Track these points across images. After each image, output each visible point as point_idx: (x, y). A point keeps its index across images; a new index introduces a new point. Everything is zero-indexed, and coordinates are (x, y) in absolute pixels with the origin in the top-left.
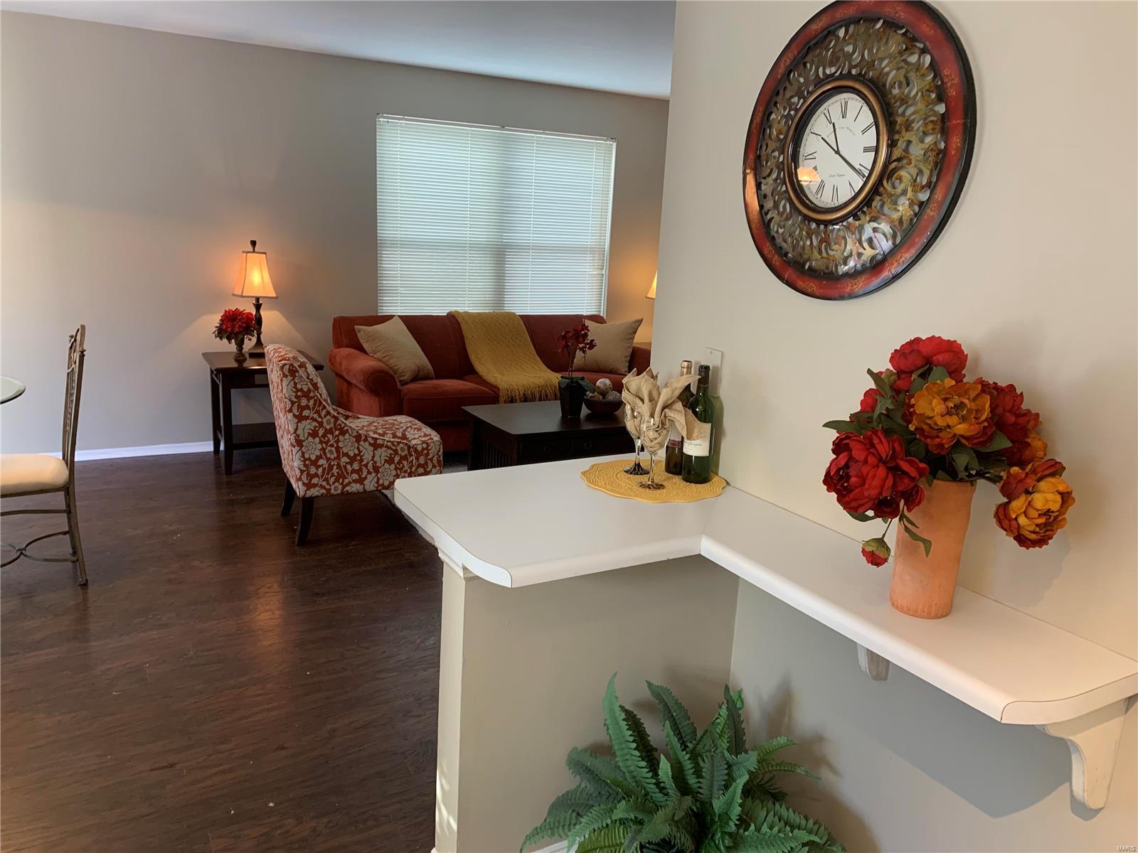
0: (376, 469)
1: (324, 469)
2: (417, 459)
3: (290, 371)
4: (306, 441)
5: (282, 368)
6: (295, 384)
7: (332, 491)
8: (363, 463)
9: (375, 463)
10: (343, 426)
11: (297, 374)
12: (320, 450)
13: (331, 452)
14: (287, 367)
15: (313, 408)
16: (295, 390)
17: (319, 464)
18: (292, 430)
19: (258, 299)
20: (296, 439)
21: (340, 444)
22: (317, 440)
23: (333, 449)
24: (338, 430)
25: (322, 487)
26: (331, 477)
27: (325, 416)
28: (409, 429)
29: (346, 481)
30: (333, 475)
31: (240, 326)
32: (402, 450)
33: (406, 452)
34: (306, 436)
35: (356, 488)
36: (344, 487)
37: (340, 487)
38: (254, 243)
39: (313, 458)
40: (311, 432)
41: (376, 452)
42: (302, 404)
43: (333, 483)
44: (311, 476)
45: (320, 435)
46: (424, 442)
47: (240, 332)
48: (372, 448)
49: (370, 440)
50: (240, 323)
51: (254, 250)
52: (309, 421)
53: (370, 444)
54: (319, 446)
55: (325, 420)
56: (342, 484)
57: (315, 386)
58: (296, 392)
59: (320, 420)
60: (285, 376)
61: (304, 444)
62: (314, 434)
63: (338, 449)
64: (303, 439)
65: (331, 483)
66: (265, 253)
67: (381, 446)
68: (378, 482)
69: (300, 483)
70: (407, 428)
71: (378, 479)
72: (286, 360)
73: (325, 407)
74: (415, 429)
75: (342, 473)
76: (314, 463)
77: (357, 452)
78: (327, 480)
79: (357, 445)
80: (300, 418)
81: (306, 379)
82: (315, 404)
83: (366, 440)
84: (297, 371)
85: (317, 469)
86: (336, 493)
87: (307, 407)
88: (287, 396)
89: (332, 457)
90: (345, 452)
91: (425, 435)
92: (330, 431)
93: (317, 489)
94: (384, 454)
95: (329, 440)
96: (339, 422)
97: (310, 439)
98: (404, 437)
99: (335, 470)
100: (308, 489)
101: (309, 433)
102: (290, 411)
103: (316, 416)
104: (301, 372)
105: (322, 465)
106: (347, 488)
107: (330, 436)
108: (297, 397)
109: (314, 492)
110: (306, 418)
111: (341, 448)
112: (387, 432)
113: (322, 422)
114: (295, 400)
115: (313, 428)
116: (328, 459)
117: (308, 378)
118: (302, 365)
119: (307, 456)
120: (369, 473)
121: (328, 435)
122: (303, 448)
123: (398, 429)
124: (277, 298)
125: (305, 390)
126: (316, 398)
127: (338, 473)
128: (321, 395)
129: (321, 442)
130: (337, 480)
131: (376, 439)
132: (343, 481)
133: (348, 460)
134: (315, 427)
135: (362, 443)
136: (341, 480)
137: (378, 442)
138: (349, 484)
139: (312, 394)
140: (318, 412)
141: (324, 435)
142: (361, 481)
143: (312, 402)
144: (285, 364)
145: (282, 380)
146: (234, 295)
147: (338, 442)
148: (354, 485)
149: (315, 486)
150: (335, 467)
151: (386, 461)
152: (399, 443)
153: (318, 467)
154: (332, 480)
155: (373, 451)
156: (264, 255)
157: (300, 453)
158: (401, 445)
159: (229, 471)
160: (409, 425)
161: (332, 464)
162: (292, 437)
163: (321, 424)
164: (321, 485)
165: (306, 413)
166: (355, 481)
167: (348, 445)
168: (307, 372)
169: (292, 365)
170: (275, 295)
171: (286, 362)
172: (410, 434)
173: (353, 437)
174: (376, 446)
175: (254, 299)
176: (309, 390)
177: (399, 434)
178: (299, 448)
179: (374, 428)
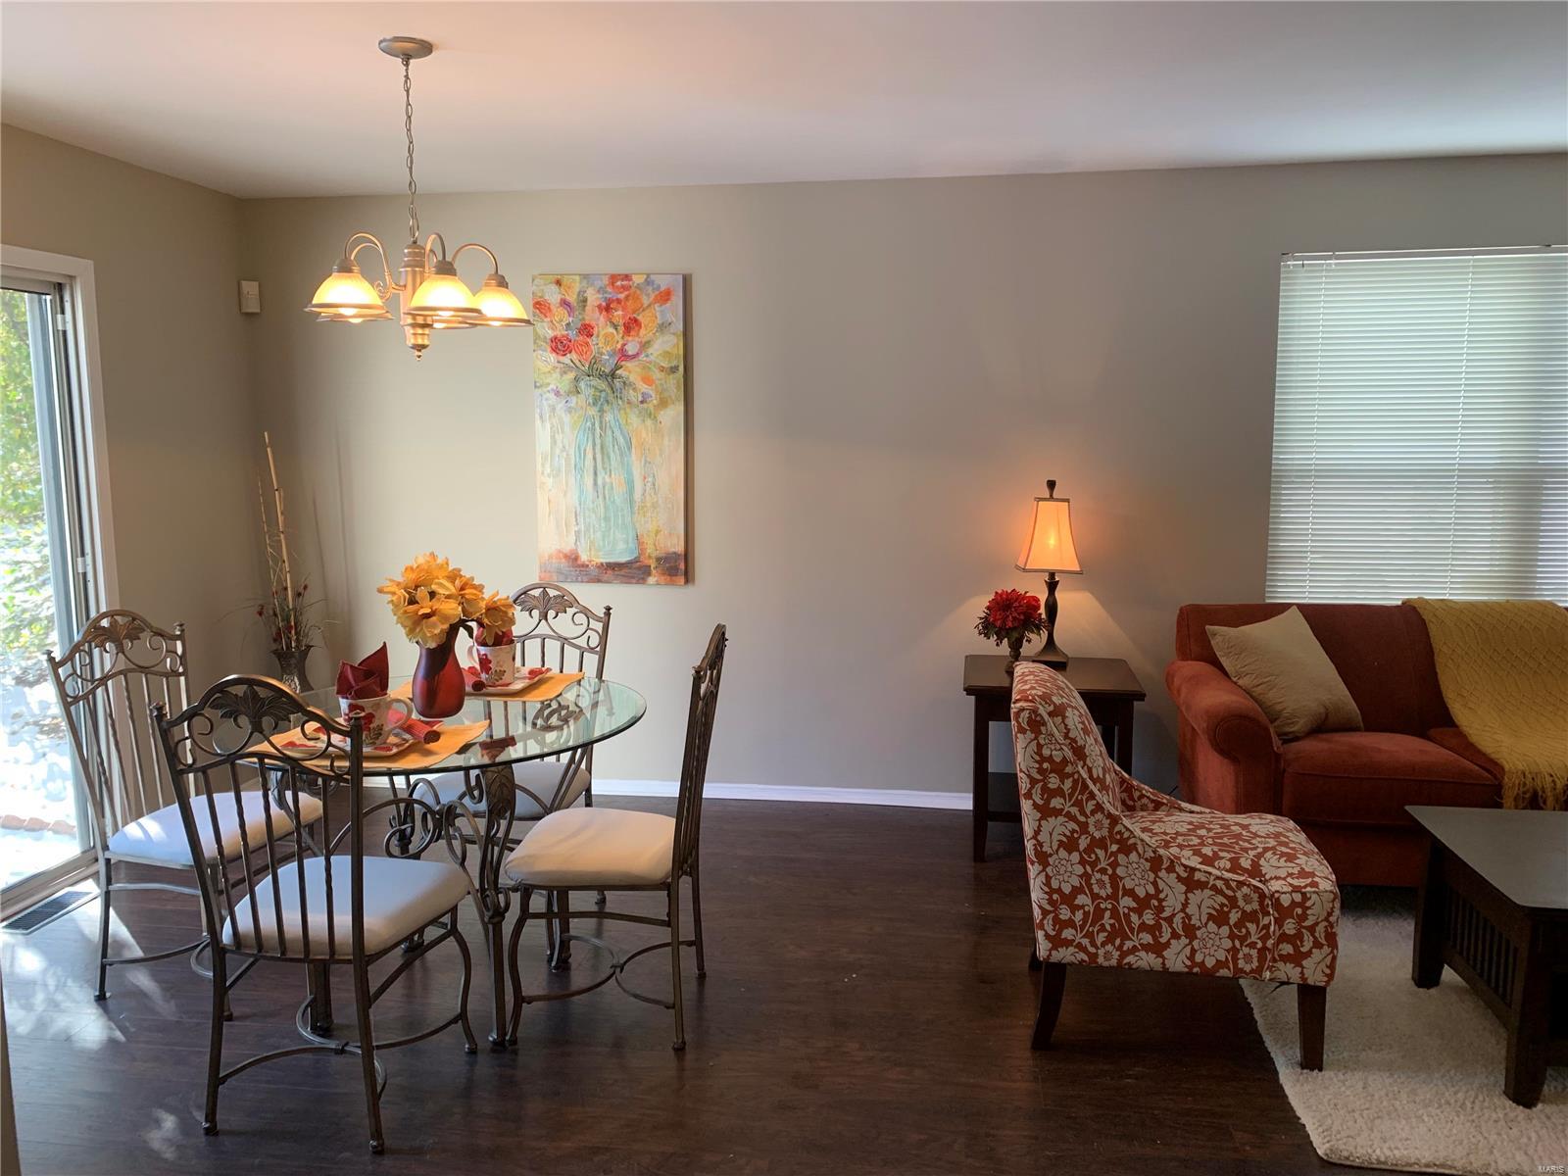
0: (1190, 931)
1: (1086, 914)
2: (1279, 922)
3: (1030, 722)
7: (1101, 960)
8: (1164, 915)
9: (1189, 917)
10: (1126, 835)
11: (1043, 729)
12: (1081, 876)
13: (1101, 883)
14: (1025, 714)
15: (1071, 796)
16: (1038, 758)
19: (1052, 575)
20: (1036, 849)
23: (1106, 878)
24: (1118, 842)
25: (1080, 947)
27: (1093, 812)
28: (1269, 855)
29: (1128, 944)
30: (1103, 929)
31: (1014, 618)
32: (1247, 899)
33: (1255, 906)
34: (1055, 847)
35: (1146, 960)
36: (1123, 955)
37: (1116, 954)
38: (1051, 485)
39: (1067, 889)
40: (1065, 839)
41: (1190, 895)
43: (1103, 944)
45: (1081, 848)
46: (1296, 889)
47: (1014, 629)
48: (1184, 888)
49: (1180, 870)
50: (1016, 615)
51: (1051, 496)
52: (1061, 819)
53: (1179, 878)
55: (1091, 821)
56: (1120, 948)
57: (1080, 753)
58: (1040, 763)
59: (1082, 819)
61: (1051, 860)
62: (1070, 845)
65: (1099, 945)
66: (1067, 501)
67: (1202, 885)
68: (1191, 958)
70: (1266, 850)
71: (1193, 951)
72: (1027, 700)
73: (1092, 796)
74: (1283, 855)
75: (1121, 924)
76: (1068, 899)
77: (1152, 891)
78: (1090, 936)
79: (1152, 876)
82: (1074, 788)
83: (1171, 869)
84: (1044, 724)
85: (1073, 913)
86: (1106, 964)
87: (1059, 792)
89: (1103, 893)
91: (1303, 874)
92: (1102, 843)
93: (1071, 949)
94: (1208, 902)
96: (1118, 828)
98: (1255, 871)
99: (1107, 920)
100: (1055, 947)
103: (1074, 810)
105: (1082, 907)
106: (1130, 959)
107: (1100, 853)
108: (1041, 771)
109: (1065, 955)
110: (1057, 812)
111: (1121, 879)
112: (1222, 854)
113: (1086, 824)
114: (1039, 777)
115: (1068, 834)
116: (1095, 897)
117: (1066, 736)
118: (1058, 712)
119: (1055, 884)
120: (1175, 935)
122: (1049, 869)
123: (1246, 850)
124: (1080, 573)
125: (1058, 760)
126: (1076, 776)
127: (1112, 925)
128: (1090, 770)
130: (1109, 940)
131: (1193, 870)
135: (1163, 874)
136: (1118, 942)
137: (1197, 876)
138: (1134, 950)
139: (1069, 769)
140: (1078, 804)
142: (1158, 949)
143: (1068, 783)
144: (1022, 709)
147: (1115, 865)
148: (1143, 954)
149: (1068, 943)
150: (1107, 914)
151: (1210, 917)
152: (1241, 884)
153: (1074, 908)
154: (1101, 938)
155: (1186, 893)
156: (1067, 504)
157: (1042, 877)
158: (1245, 890)
160: (1272, 843)
161: (1102, 906)
163: (1084, 828)
165: (1056, 803)
166: (1146, 948)
167: (1134, 875)
168: (1066, 725)
169: (1034, 711)
172: (1271, 865)
173: (1146, 860)
174: (1191, 883)
175: (1047, 574)
176: (1065, 762)
177: (1246, 863)
178: (1041, 868)
179: (1196, 841)
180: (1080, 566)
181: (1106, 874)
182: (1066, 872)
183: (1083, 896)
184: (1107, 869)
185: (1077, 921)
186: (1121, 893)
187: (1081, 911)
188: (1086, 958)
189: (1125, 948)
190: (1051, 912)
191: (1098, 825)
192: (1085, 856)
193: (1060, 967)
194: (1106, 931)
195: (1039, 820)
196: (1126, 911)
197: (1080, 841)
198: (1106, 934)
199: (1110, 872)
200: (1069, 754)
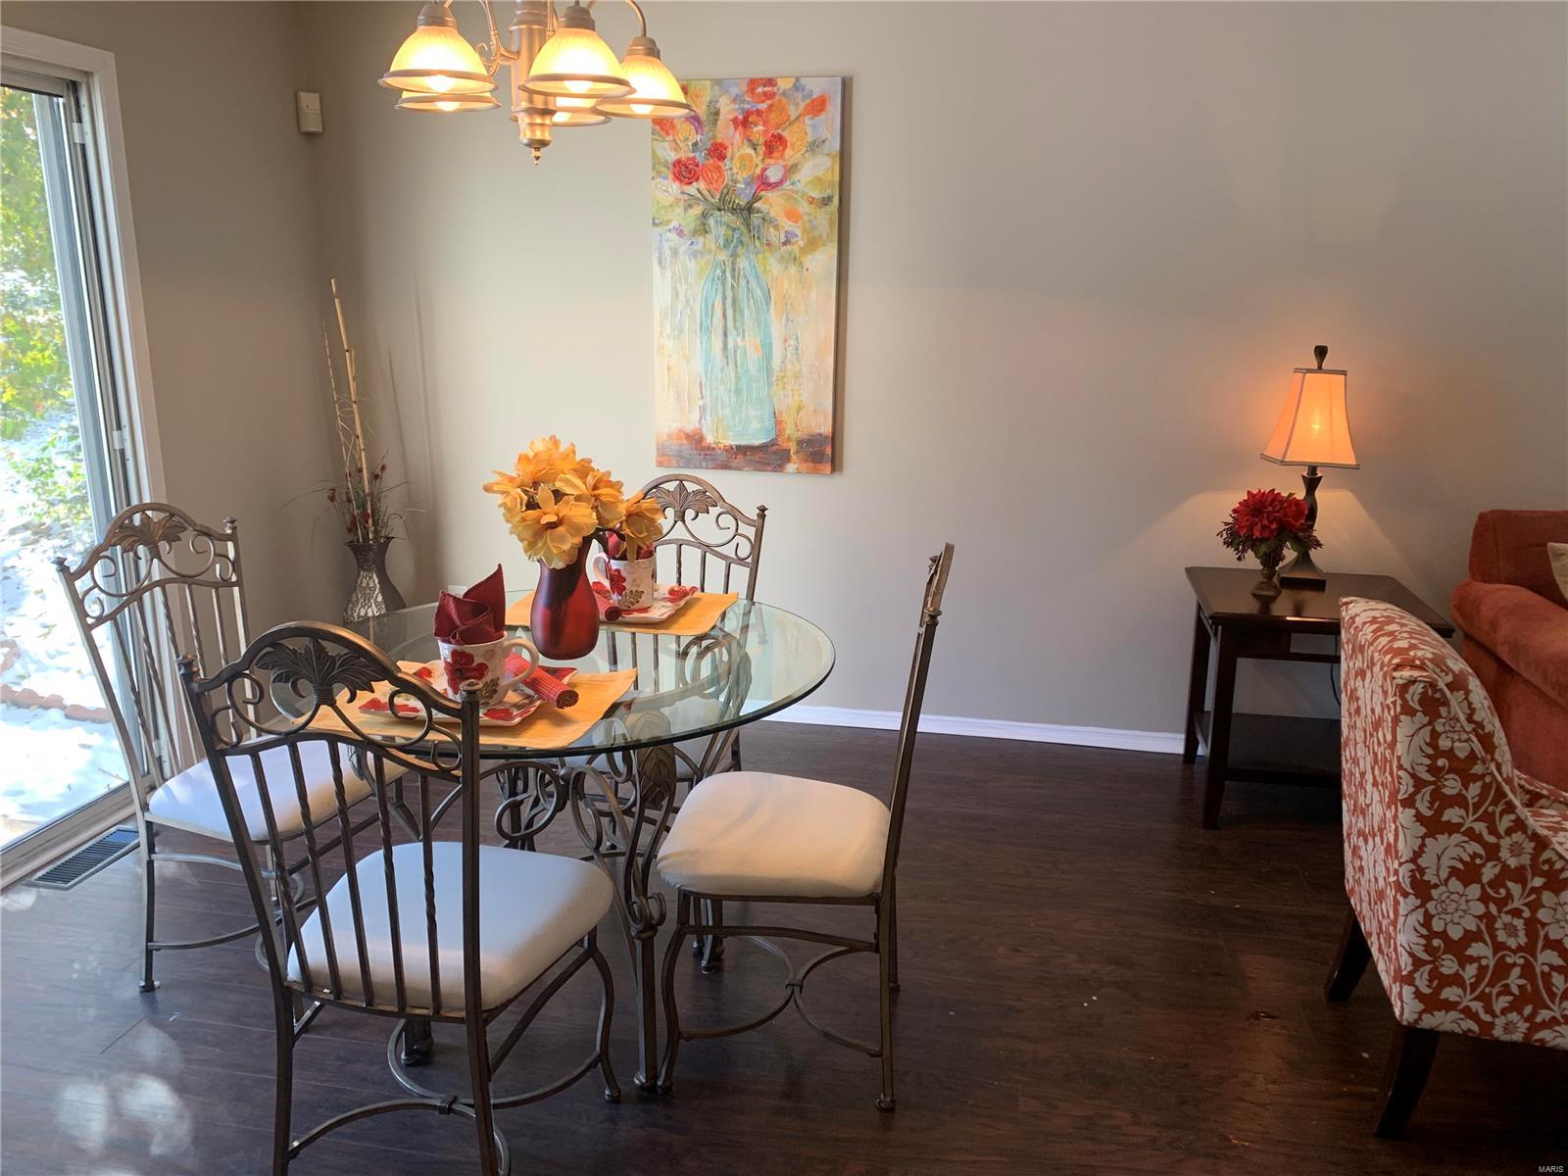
1: (1482, 970)
3: (1424, 700)
4: (1442, 888)
5: (1403, 689)
6: (1435, 735)
10: (1558, 866)
11: (1443, 710)
12: (1480, 918)
13: (1511, 930)
14: (1418, 688)
15: (1477, 807)
16: (1430, 751)
17: (1470, 952)
18: (1405, 850)
19: (1313, 469)
20: (1413, 877)
21: (1542, 915)
22: (1474, 890)
23: (1519, 923)
24: (1543, 874)
25: (1468, 1013)
26: (1498, 995)
27: (1509, 832)
29: (1544, 1015)
30: (1506, 990)
34: (1444, 874)
36: (1535, 1027)
37: (1523, 1026)
38: (1321, 352)
39: (1456, 933)
40: (1460, 866)
42: (1447, 791)
43: (1504, 1012)
44: (1440, 980)
45: (1485, 879)
51: (1320, 367)
52: (1457, 838)
54: (1480, 909)
55: (1505, 843)
56: (1529, 1019)
57: (1487, 742)
58: (1433, 758)
59: (1492, 839)
60: (1408, 710)
61: (1435, 893)
62: (1467, 873)
63: (1533, 926)
64: (1434, 880)
65: (1498, 1012)
66: (1344, 373)
69: (1408, 991)
72: (1414, 667)
73: (1510, 808)
76: (1458, 948)
78: (1485, 999)
80: (1433, 826)
81: (1462, 718)
82: (1483, 796)
84: (1446, 703)
87: (1459, 801)
88: (1406, 765)
89: (1512, 943)
90: (1552, 937)
92: (1519, 876)
93: (1453, 1014)
95: (1509, 896)
96: (1546, 855)
97: (1455, 884)
99: (1514, 980)
100: (1428, 1010)
101: (1453, 868)
102: (1409, 802)
103: (1480, 827)
104: (1455, 699)
105: (1478, 959)
106: (1544, 1035)
107: (1515, 888)
108: (1433, 769)
110: (1452, 828)
111: (1544, 925)
113: (1497, 847)
114: (1428, 777)
115: (1467, 859)
116: (1498, 947)
117: (1470, 719)
118: (1458, 684)
119: (1437, 925)
121: (1510, 885)
122: (1430, 906)
124: (1356, 468)
125: (1462, 755)
126: (1488, 779)
128: (1499, 767)
129: (1484, 898)
130: (1516, 1006)
132: (1534, 1013)
133: (1559, 962)
134: (1475, 855)
136: (1528, 1010)
139: (1478, 769)
140: (1488, 818)
141: (1497, 882)
143: (1474, 789)
144: (1413, 681)
145: (1396, 721)
146: (1264, 457)
147: (1535, 906)
149: (1449, 1006)
150: (1516, 971)
153: (1464, 960)
154: (1502, 1002)
157: (1419, 915)
159: (1211, 820)
161: (1509, 960)
162: (1404, 871)
163: (1492, 852)
164: (1468, 1007)
165: (1452, 815)
168: (1470, 704)
169: (1433, 685)
170: (1353, 462)
171: (1416, 674)
175: (1307, 468)
176: (1472, 757)
178: (1418, 902)
180: (1357, 459)
181: (1520, 917)
182: (1457, 910)
183: (1481, 944)
184: (1521, 911)
185: (1466, 977)
186: (1540, 945)
187: (1476, 965)
188: (1475, 1027)
189: (1538, 1019)
190: (1427, 962)
191: (1516, 848)
192: (1489, 891)
193: (1433, 1035)
194: (1511, 993)
195: (1423, 838)
196: (1546, 969)
197: (1484, 870)
198: (1510, 998)
199: (1527, 914)
200: (1477, 746)
